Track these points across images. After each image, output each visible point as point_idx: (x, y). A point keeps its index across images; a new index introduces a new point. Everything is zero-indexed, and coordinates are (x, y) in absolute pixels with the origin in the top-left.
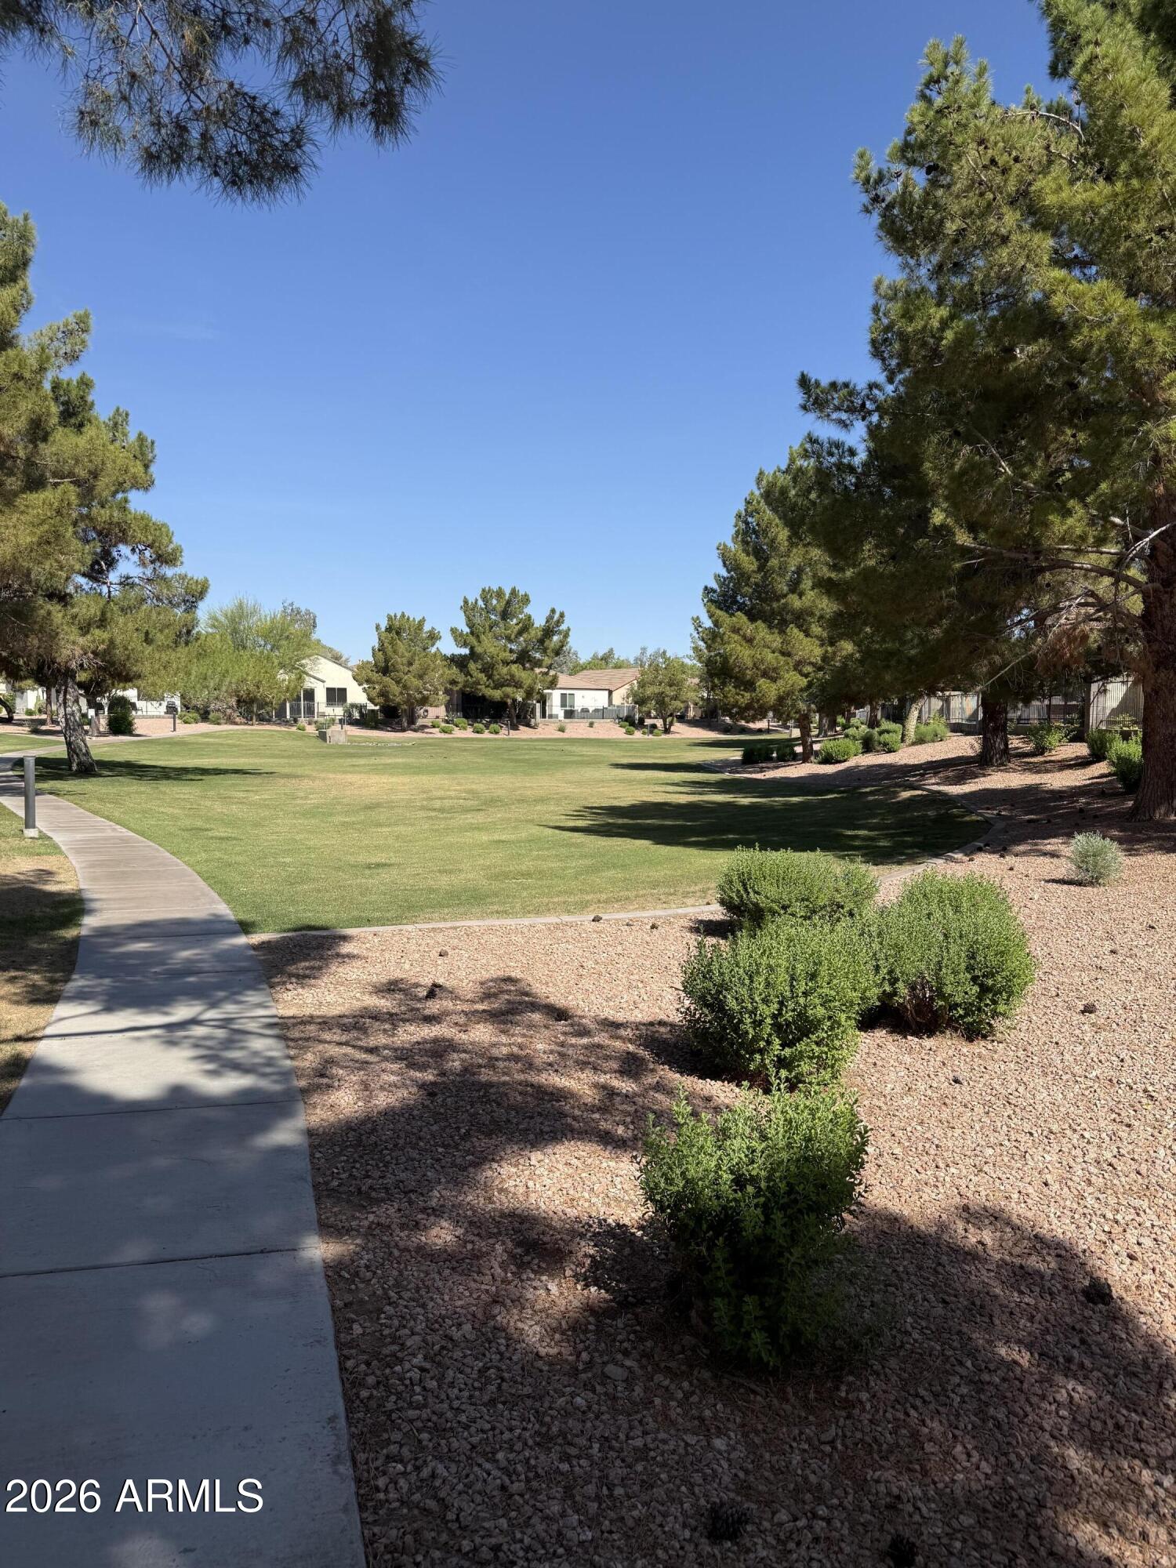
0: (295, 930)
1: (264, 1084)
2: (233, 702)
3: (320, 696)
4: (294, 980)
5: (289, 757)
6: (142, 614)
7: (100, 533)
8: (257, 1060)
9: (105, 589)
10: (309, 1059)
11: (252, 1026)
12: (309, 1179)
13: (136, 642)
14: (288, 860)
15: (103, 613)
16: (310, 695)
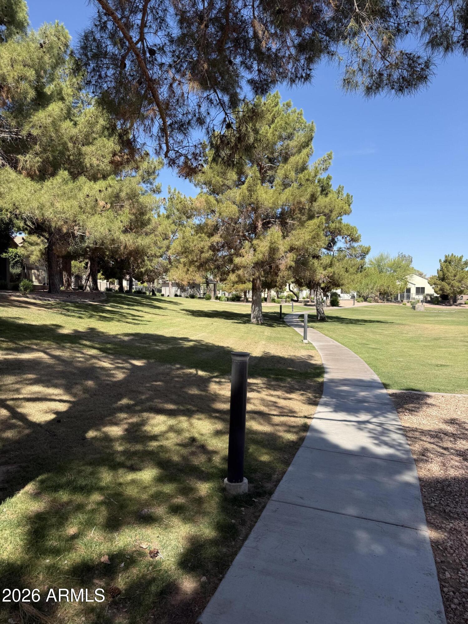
0: (407, 390)
1: (398, 453)
2: (378, 294)
3: (413, 291)
4: (407, 411)
5: (399, 316)
6: (345, 261)
7: (331, 233)
8: (395, 443)
9: (332, 253)
10: (417, 447)
11: (391, 428)
12: (421, 500)
13: (342, 272)
14: (401, 360)
15: (331, 262)
16: (409, 291)
